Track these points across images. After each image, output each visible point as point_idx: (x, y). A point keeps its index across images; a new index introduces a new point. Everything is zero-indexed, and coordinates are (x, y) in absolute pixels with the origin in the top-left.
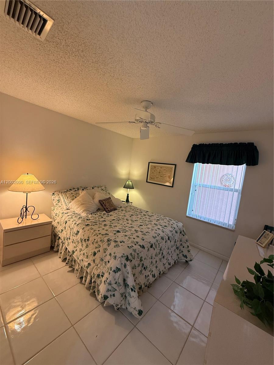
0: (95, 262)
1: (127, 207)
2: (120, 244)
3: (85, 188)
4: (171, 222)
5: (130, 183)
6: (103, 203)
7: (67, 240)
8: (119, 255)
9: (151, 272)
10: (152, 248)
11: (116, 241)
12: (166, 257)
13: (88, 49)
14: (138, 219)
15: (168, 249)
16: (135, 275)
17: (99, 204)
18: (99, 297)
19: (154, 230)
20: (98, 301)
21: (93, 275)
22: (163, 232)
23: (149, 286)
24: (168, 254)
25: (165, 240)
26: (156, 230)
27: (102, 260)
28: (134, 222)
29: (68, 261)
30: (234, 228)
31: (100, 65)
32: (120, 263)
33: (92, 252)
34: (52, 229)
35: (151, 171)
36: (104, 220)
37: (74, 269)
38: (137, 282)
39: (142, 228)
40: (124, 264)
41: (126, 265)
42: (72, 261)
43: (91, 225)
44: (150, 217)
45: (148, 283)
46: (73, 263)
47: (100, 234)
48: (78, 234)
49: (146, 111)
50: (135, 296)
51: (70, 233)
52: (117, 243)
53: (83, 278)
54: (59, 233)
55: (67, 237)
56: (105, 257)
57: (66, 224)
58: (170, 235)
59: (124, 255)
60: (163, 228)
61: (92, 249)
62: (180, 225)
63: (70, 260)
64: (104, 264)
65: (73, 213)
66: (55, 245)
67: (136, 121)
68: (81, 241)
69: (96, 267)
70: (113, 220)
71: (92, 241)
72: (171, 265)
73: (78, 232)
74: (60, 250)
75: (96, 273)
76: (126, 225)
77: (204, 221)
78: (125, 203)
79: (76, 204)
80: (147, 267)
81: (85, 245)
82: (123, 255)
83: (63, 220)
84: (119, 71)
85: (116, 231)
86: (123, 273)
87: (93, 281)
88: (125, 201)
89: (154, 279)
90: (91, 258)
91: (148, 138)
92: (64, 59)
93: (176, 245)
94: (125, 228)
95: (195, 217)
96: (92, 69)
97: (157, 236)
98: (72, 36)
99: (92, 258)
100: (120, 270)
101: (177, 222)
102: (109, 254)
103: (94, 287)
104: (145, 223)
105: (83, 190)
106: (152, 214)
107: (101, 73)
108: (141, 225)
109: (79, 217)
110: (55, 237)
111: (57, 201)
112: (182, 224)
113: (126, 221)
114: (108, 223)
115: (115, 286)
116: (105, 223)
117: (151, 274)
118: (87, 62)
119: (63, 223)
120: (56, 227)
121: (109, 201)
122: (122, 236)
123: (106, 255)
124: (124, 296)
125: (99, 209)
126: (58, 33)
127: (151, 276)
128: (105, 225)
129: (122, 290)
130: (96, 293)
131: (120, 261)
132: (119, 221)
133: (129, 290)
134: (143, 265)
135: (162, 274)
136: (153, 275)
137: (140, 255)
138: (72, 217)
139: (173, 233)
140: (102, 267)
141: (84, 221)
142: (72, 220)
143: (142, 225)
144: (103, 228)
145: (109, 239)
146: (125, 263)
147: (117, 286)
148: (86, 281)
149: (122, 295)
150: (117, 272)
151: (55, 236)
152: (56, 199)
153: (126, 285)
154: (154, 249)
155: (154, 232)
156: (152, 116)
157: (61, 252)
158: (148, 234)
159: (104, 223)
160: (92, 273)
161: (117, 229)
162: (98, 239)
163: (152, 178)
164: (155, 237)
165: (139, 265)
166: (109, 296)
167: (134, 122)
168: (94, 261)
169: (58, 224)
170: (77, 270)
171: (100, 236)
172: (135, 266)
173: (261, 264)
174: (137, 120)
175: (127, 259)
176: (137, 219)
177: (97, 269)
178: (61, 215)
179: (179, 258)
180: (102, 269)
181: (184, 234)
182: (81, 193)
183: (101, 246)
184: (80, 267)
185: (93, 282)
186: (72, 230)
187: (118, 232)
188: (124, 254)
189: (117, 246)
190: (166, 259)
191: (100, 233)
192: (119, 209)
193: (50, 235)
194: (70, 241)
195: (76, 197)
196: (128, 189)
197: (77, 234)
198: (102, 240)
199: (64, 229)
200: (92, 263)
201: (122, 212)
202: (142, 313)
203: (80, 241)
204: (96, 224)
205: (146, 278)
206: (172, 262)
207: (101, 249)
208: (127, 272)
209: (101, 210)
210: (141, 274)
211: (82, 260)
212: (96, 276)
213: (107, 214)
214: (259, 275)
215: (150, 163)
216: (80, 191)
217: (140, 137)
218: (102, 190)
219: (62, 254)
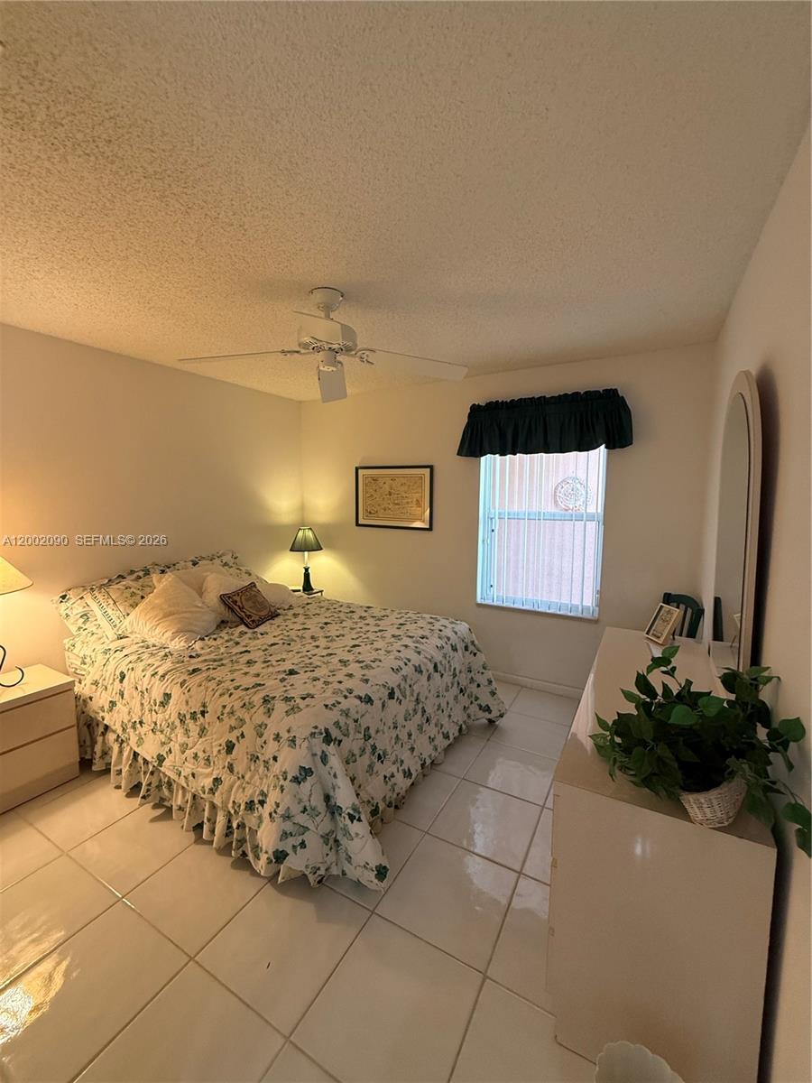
0: (236, 770)
1: (308, 604)
2: (302, 704)
3: (169, 568)
4: (438, 625)
5: (310, 534)
6: (235, 602)
7: (134, 727)
8: (301, 733)
9: (399, 765)
10: (393, 698)
11: (287, 699)
12: (435, 720)
13: (127, 137)
14: (346, 631)
15: (438, 696)
16: (355, 778)
17: (223, 608)
18: (261, 865)
19: (392, 651)
20: (258, 875)
21: (233, 807)
22: (419, 653)
23: (397, 804)
24: (438, 710)
25: (425, 675)
26: (399, 651)
27: (254, 758)
28: (335, 640)
29: (148, 790)
30: (596, 615)
31: (170, 185)
32: (309, 755)
33: (220, 745)
34: (76, 706)
35: (367, 492)
36: (245, 649)
37: (170, 809)
38: (364, 796)
39: (359, 653)
40: (319, 753)
41: (326, 755)
42: (159, 787)
43: (204, 669)
44: (379, 620)
45: (395, 796)
46: (166, 792)
47: (236, 688)
48: (167, 703)
49: (328, 317)
50: (361, 833)
51: (142, 704)
52: (292, 703)
53: (202, 828)
54: (101, 714)
55: (133, 721)
56: (262, 747)
57: (121, 681)
58: (438, 657)
59: (317, 731)
60: (417, 642)
61: (219, 734)
62: (463, 627)
63: (153, 785)
64: (261, 769)
65: (142, 644)
66: (93, 752)
67: (304, 348)
68: (181, 720)
69: (238, 783)
70: (272, 645)
71: (216, 712)
72: (451, 737)
73: (168, 696)
74: (115, 766)
75: (242, 799)
76: (313, 652)
77: (524, 608)
78: (301, 593)
79: (148, 618)
80: (385, 753)
81: (194, 728)
82: (314, 730)
83: (109, 672)
84: (233, 202)
85: (285, 672)
86: (321, 781)
87: (235, 825)
88: (301, 588)
89: (409, 782)
90: (221, 762)
91: (345, 396)
92: (47, 164)
93: (458, 684)
94: (311, 661)
95: (500, 604)
96: (145, 197)
97: (402, 665)
98: (69, 96)
99: (222, 760)
100: (312, 772)
101: (452, 623)
102: (272, 737)
103: (242, 841)
104: (367, 638)
105: (163, 572)
106: (383, 613)
107: (176, 206)
108: (354, 646)
109: (163, 653)
110: (89, 728)
111: (81, 617)
112: (466, 625)
113: (310, 641)
114: (258, 655)
115: (302, 819)
116: (247, 657)
117: (400, 769)
118: (127, 174)
119: (111, 681)
120: (91, 698)
121: (253, 593)
122: (305, 683)
123: (265, 742)
124: (332, 841)
125: (223, 622)
126: (19, 83)
127: (399, 777)
128: (249, 663)
129: (325, 825)
130: (251, 857)
131: (310, 748)
132: (289, 644)
133: (342, 819)
134: (374, 748)
135: (429, 767)
136: (404, 772)
137: (364, 723)
138: (139, 658)
139: (444, 651)
140: (257, 777)
141: (183, 662)
142: (141, 666)
143: (359, 646)
144: (246, 670)
145: (268, 696)
146: (323, 752)
147: (308, 817)
148: (212, 831)
149: (325, 838)
150: (302, 780)
151: (89, 726)
152: (75, 612)
153: (333, 810)
154: (400, 703)
155: (392, 657)
156: (347, 331)
157: (121, 770)
158: (377, 663)
159: (244, 658)
160: (228, 803)
161: (287, 666)
162: (233, 702)
163: (370, 513)
164: (397, 670)
165: (363, 751)
166: (289, 850)
167: (297, 352)
168: (231, 768)
169: (94, 687)
170: (180, 808)
171: (239, 693)
172: (353, 755)
173: (648, 673)
174: (306, 346)
175: (328, 739)
176: (342, 632)
177: (244, 789)
178: (100, 659)
179: (469, 716)
180: (257, 784)
181: (476, 651)
182: (159, 581)
183: (247, 720)
184: (189, 796)
185: (238, 828)
186: (146, 694)
187: (292, 672)
188: (316, 727)
189: (294, 710)
190: (436, 725)
191: (239, 687)
192: (284, 612)
193: (73, 726)
194: (146, 728)
195: (143, 597)
196: (306, 553)
197: (163, 704)
198: (247, 704)
199: (117, 698)
200: (226, 777)
201: (295, 620)
202: (386, 872)
203: (177, 722)
204: (223, 665)
205: (386, 783)
206: (454, 732)
207: (248, 730)
208: (332, 774)
209: (229, 624)
210: (371, 775)
211: (193, 775)
212: (243, 807)
213: (251, 631)
214: (648, 700)
215: (360, 471)
216: (155, 577)
217: (320, 397)
218: (226, 564)
219: (123, 774)
